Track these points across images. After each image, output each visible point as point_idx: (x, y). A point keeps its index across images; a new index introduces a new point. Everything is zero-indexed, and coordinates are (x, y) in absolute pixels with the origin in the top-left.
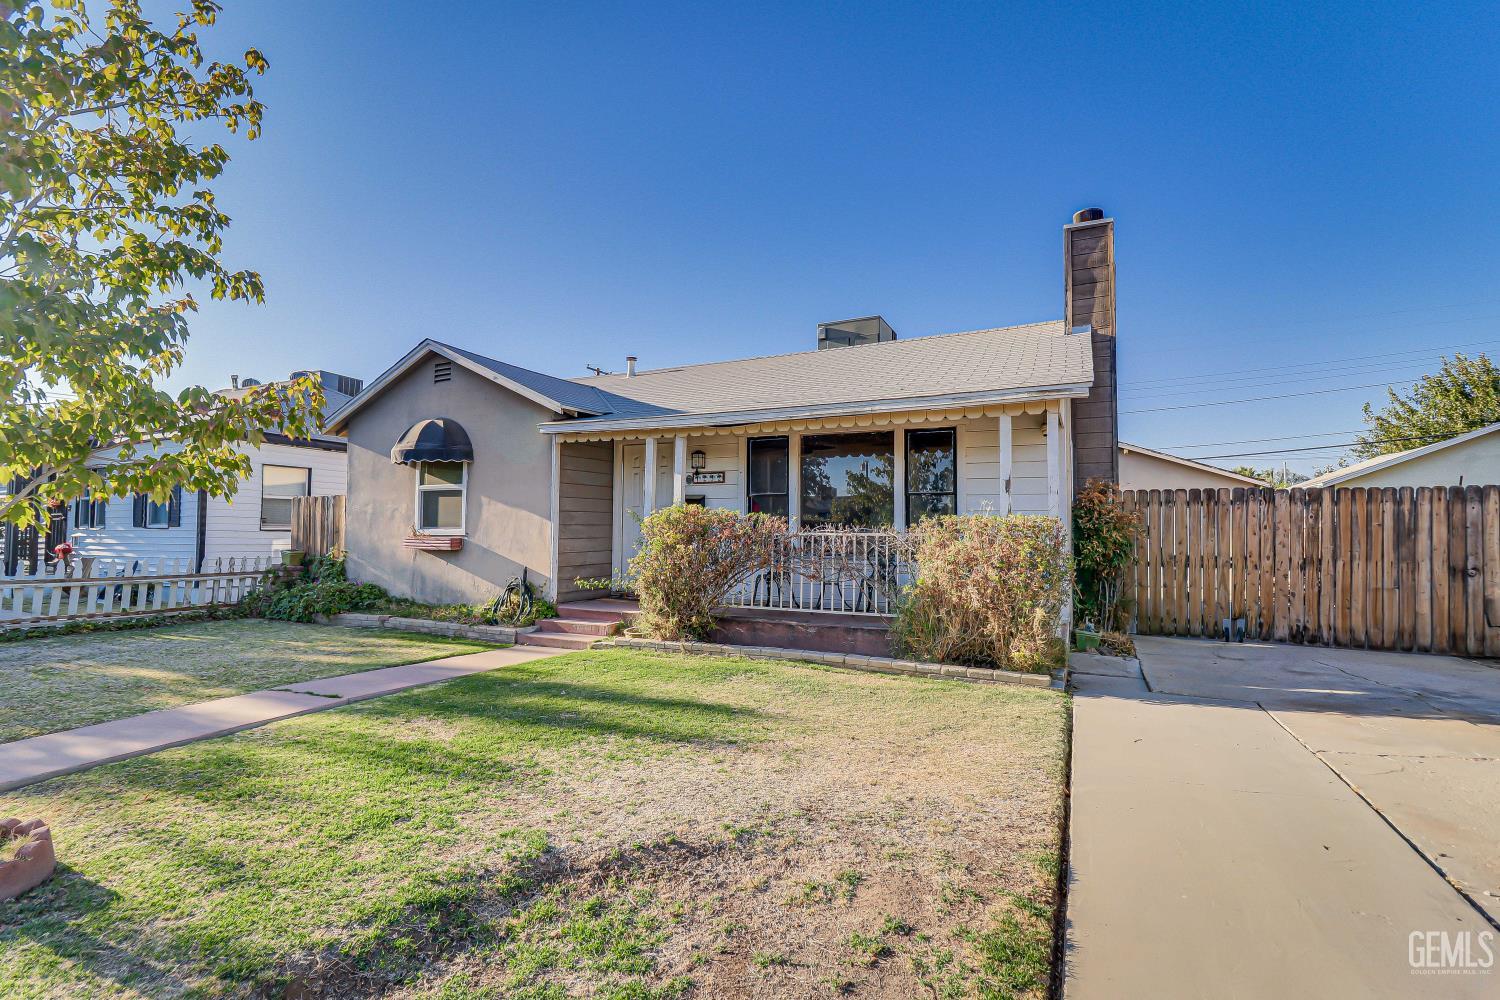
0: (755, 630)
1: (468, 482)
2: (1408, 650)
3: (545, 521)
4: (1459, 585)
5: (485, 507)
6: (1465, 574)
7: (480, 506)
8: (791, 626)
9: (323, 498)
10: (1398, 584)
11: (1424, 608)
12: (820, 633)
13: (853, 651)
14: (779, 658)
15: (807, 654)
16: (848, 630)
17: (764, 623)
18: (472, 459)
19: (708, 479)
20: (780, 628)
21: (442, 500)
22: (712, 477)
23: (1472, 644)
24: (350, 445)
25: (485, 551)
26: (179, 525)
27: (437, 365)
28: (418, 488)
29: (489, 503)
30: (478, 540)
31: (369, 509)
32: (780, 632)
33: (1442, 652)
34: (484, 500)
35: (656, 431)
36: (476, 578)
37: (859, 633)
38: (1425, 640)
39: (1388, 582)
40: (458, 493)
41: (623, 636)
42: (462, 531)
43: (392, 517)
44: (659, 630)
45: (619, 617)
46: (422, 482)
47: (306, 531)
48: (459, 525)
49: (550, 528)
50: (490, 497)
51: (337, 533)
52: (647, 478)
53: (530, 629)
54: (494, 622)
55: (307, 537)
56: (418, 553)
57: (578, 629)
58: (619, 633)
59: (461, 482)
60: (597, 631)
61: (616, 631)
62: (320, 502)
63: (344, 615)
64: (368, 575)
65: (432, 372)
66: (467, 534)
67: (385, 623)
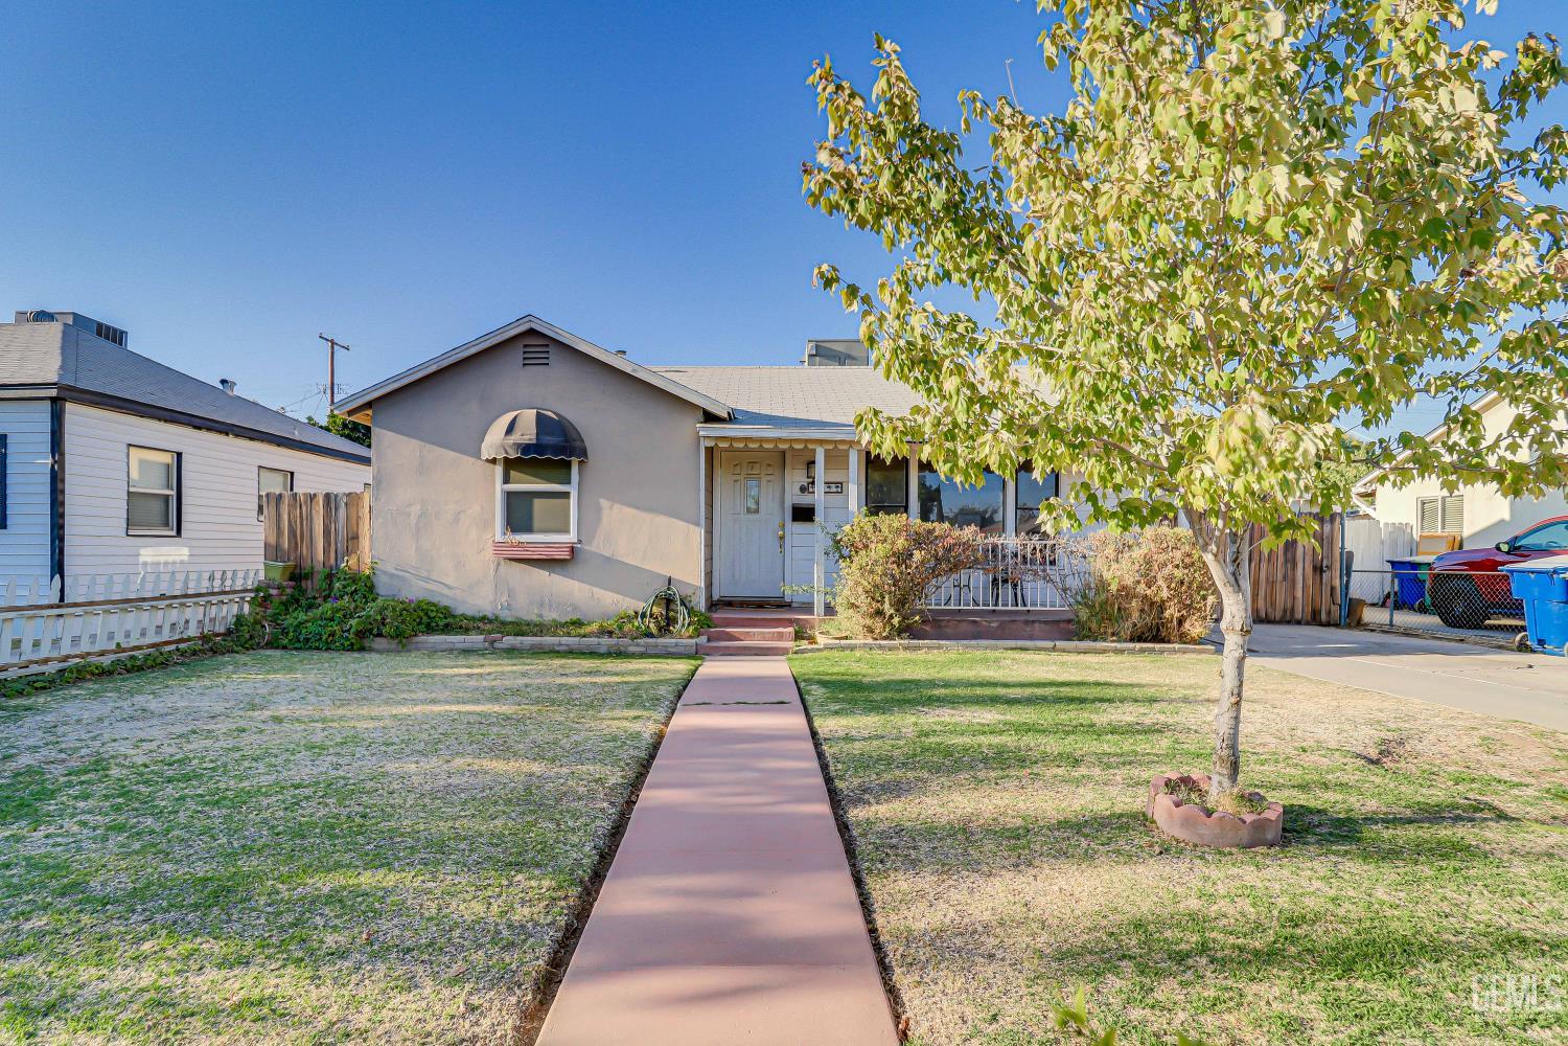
0: (940, 627)
1: (579, 483)
2: (1289, 622)
3: (692, 527)
4: (1318, 577)
5: (605, 513)
6: (1322, 571)
7: (599, 509)
8: (974, 622)
9: (327, 496)
10: (1285, 578)
11: (1299, 594)
12: (1002, 625)
13: (1031, 638)
14: (996, 648)
15: (1020, 643)
16: (1027, 622)
17: (948, 621)
18: (586, 457)
20: (965, 624)
21: (538, 503)
22: (829, 487)
23: (1324, 617)
24: (375, 431)
25: (608, 559)
26: (5, 527)
27: (525, 346)
28: (499, 486)
29: (611, 508)
30: (596, 546)
31: (415, 510)
32: (964, 627)
33: (1308, 623)
34: (604, 503)
36: (596, 589)
37: (1037, 625)
38: (1298, 615)
39: (1280, 577)
40: (566, 495)
41: (812, 640)
42: (571, 537)
43: (456, 520)
44: (871, 631)
45: (790, 622)
46: (506, 480)
47: (295, 537)
48: (567, 531)
49: (698, 534)
50: (612, 500)
51: (353, 538)
52: (820, 488)
53: (703, 639)
54: (650, 635)
55: (296, 543)
56: (502, 562)
57: (757, 636)
58: (803, 638)
59: (568, 482)
60: (780, 637)
61: (798, 636)
62: (321, 500)
63: (422, 638)
64: (415, 590)
65: (517, 354)
66: (580, 541)
67: (497, 645)
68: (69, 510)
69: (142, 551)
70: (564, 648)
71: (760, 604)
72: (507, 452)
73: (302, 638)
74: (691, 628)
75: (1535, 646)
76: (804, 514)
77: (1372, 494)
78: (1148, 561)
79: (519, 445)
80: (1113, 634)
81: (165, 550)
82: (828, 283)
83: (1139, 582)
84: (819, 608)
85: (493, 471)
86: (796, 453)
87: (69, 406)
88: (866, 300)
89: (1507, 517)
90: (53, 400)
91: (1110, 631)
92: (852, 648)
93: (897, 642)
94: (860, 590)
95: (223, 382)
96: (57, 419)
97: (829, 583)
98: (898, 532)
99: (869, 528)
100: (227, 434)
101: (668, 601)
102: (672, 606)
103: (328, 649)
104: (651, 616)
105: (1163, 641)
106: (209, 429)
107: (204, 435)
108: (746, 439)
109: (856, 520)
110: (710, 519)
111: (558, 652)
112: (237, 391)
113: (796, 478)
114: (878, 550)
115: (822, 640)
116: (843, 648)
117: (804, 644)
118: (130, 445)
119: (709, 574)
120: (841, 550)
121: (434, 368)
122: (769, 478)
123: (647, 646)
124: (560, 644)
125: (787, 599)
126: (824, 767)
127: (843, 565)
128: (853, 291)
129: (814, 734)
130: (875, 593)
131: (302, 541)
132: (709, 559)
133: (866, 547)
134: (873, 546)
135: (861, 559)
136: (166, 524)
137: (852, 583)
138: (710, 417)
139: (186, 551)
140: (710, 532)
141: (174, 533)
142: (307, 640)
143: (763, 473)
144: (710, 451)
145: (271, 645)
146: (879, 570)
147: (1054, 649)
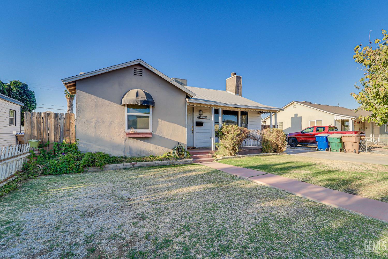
1: (152, 113)
3: (184, 128)
5: (160, 123)
7: (158, 122)
8: (244, 150)
9: (56, 115)
13: (254, 153)
15: (257, 154)
18: (154, 105)
19: (204, 118)
21: (139, 119)
22: (204, 117)
25: (161, 137)
27: (134, 69)
28: (125, 113)
30: (157, 133)
31: (94, 120)
34: (159, 120)
35: (215, 106)
36: (157, 146)
37: (255, 150)
40: (148, 117)
42: (150, 130)
43: (110, 124)
44: (231, 154)
46: (128, 112)
47: (40, 130)
48: (148, 128)
49: (186, 130)
50: (162, 119)
51: (67, 131)
53: (192, 159)
55: (41, 133)
56: (127, 139)
57: (203, 157)
59: (149, 113)
60: (209, 157)
62: (53, 116)
63: (108, 165)
64: (95, 149)
65: (132, 71)
66: (152, 131)
67: (135, 166)
70: (157, 165)
72: (137, 103)
73: (58, 170)
74: (188, 156)
75: (320, 149)
76: (200, 124)
79: (142, 101)
80: (270, 151)
84: (213, 149)
85: (124, 108)
86: (197, 108)
89: (290, 127)
92: (228, 158)
93: (236, 156)
101: (179, 148)
102: (180, 150)
103: (71, 173)
111: (155, 166)
113: (196, 115)
116: (226, 158)
121: (105, 71)
124: (155, 164)
125: (195, 147)
133: (228, 133)
134: (231, 133)
142: (60, 171)
145: (43, 174)
147: (263, 155)
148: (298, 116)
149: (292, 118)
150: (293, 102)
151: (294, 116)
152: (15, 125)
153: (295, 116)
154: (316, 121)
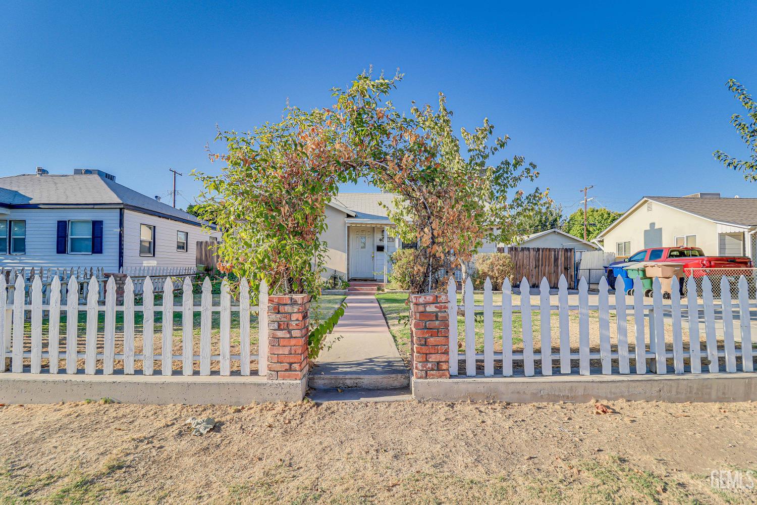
3: (343, 253)
4: (566, 272)
6: (567, 269)
10: (554, 272)
26: (102, 253)
41: (383, 290)
44: (402, 287)
45: (376, 285)
47: (207, 256)
49: (345, 255)
52: (386, 239)
53: (347, 290)
54: (329, 289)
55: (207, 259)
57: (365, 289)
58: (380, 290)
60: (373, 290)
61: (379, 289)
68: (125, 247)
69: (144, 262)
71: (366, 280)
74: (343, 287)
76: (380, 249)
77: (602, 241)
78: (492, 264)
80: (481, 288)
81: (151, 261)
82: (380, 205)
83: (489, 271)
84: (385, 281)
86: (378, 228)
87: (126, 211)
88: (387, 207)
90: (121, 209)
91: (480, 287)
92: (396, 293)
94: (398, 273)
95: (156, 197)
96: (121, 215)
97: (389, 271)
98: (410, 254)
99: (401, 253)
100: (168, 219)
101: (335, 278)
102: (336, 280)
104: (329, 283)
105: (498, 290)
106: (163, 217)
107: (161, 219)
108: (361, 224)
109: (397, 251)
110: (348, 250)
112: (161, 201)
113: (378, 236)
114: (404, 260)
115: (386, 290)
116: (393, 293)
117: (380, 292)
118: (141, 224)
119: (348, 269)
120: (392, 260)
122: (369, 236)
123: (328, 292)
125: (375, 278)
126: (383, 312)
127: (393, 265)
128: (385, 206)
129: (381, 308)
130: (404, 275)
131: (209, 257)
132: (348, 264)
133: (400, 259)
134: (403, 259)
135: (399, 263)
136: (150, 252)
137: (396, 272)
138: (349, 216)
139: (156, 262)
140: (348, 255)
141: (152, 255)
143: (367, 234)
144: (349, 227)
146: (404, 267)
148: (656, 227)
149: (645, 231)
150: (645, 199)
151: (648, 228)
152: (187, 251)
153: (650, 227)
154: (687, 237)
